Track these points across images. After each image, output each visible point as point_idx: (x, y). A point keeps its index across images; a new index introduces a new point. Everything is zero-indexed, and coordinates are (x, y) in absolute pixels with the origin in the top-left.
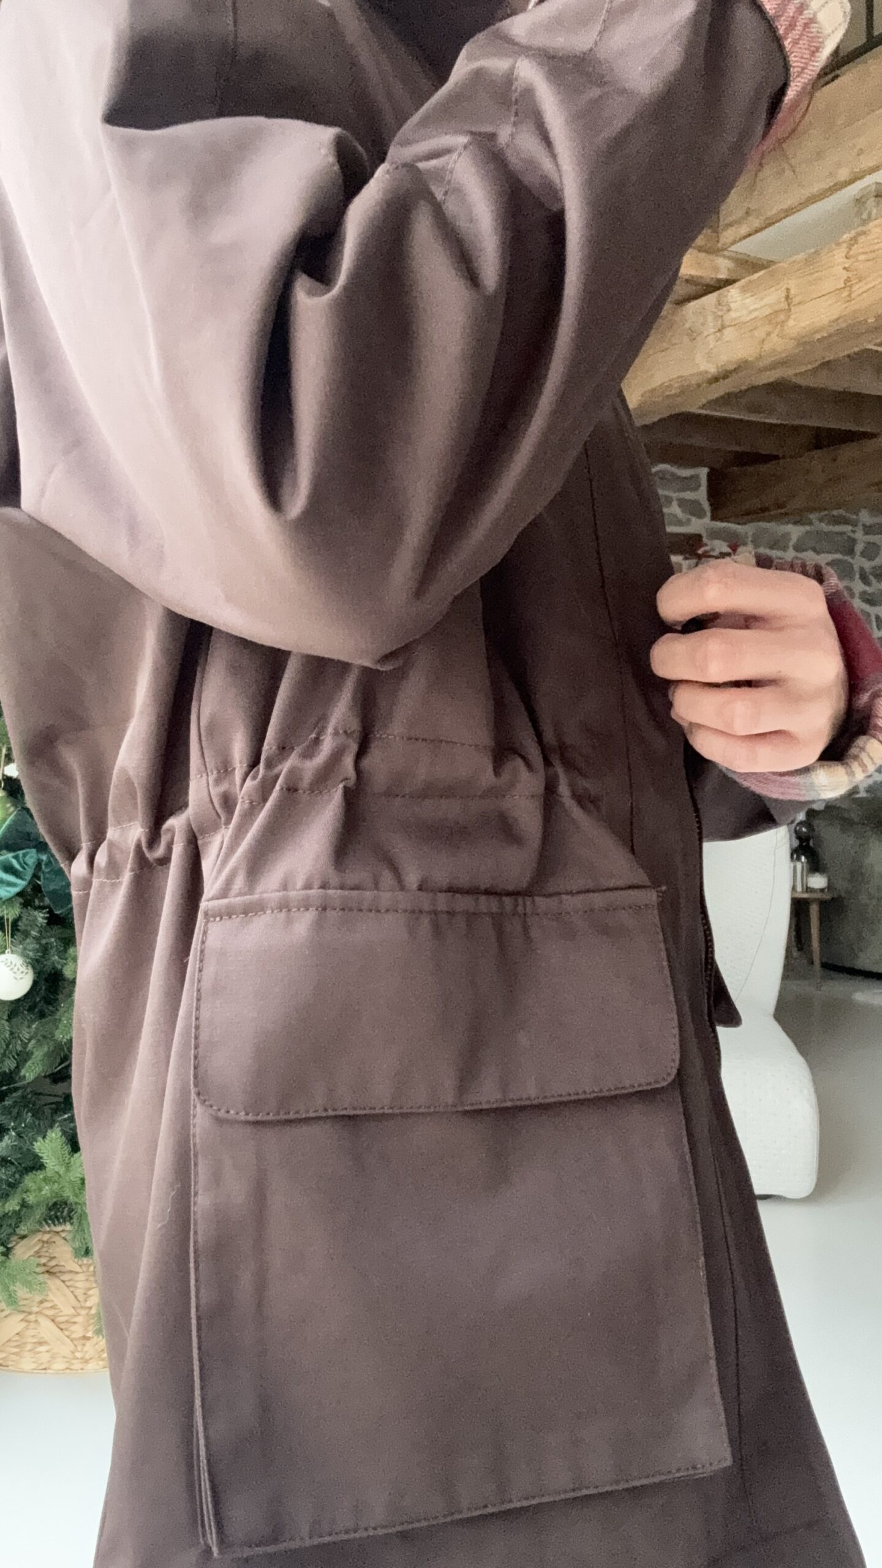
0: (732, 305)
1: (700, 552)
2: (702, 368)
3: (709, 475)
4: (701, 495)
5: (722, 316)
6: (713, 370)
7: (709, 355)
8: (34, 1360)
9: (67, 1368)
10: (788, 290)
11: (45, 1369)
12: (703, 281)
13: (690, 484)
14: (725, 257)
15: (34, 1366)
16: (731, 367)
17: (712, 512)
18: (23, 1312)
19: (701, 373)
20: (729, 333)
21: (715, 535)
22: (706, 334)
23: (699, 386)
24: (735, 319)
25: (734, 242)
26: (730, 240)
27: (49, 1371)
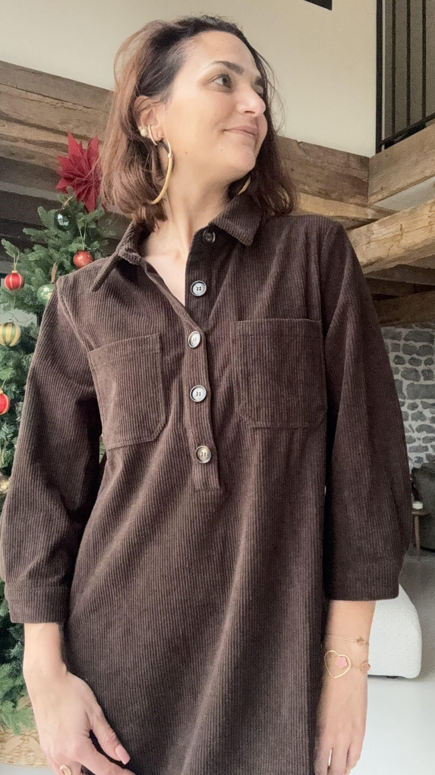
6: (365, 261)
7: (363, 254)
9: (43, 765)
10: (401, 225)
11: (32, 765)
12: (360, 220)
14: (371, 209)
15: (26, 763)
16: (373, 260)
18: (22, 734)
20: (373, 245)
22: (361, 244)
24: (375, 238)
25: (376, 202)
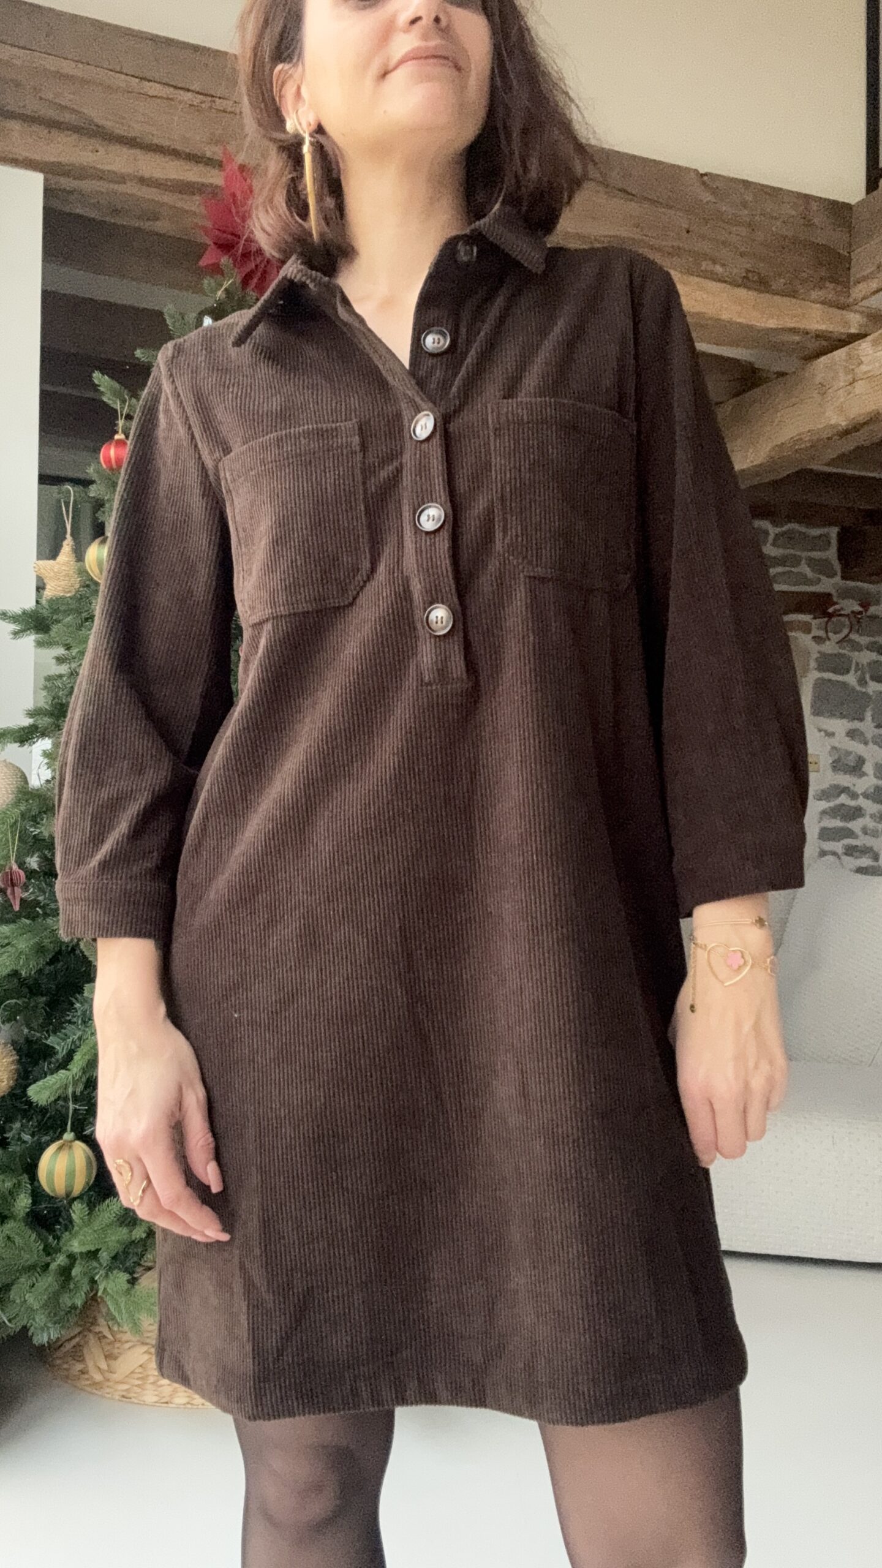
0: (863, 359)
1: (831, 610)
2: (833, 422)
3: (839, 534)
4: (832, 553)
5: (853, 370)
6: (842, 423)
7: (841, 410)
8: (156, 1393)
9: (188, 1403)
11: (167, 1403)
12: (834, 336)
13: (822, 543)
14: (856, 311)
15: (155, 1399)
16: (861, 420)
17: (843, 572)
18: (147, 1344)
19: (833, 427)
20: (860, 387)
21: (846, 594)
22: (835, 387)
23: (828, 438)
24: (865, 373)
25: (864, 298)
26: (861, 296)
27: (170, 1405)
